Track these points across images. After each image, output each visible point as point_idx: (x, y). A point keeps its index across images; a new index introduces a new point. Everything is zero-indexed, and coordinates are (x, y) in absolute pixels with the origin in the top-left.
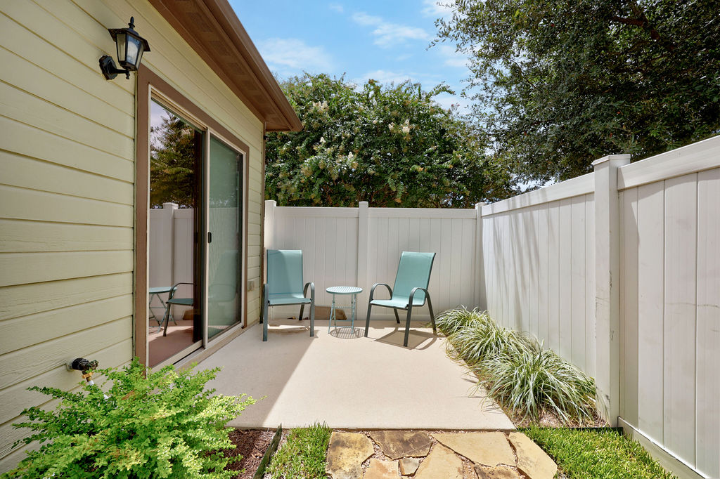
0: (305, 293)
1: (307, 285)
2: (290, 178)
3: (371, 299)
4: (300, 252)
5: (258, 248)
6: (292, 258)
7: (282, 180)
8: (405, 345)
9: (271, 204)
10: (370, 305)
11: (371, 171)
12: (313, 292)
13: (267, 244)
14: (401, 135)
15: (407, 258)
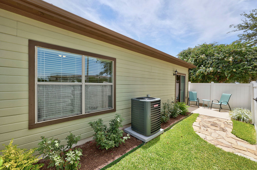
0: (197, 100)
1: (198, 99)
2: (194, 74)
3: (212, 102)
4: (196, 92)
5: (187, 91)
6: (195, 93)
7: (191, 75)
8: (220, 111)
9: (190, 82)
10: (212, 103)
11: (219, 71)
12: (199, 100)
13: (189, 90)
14: (229, 61)
15: (224, 95)
